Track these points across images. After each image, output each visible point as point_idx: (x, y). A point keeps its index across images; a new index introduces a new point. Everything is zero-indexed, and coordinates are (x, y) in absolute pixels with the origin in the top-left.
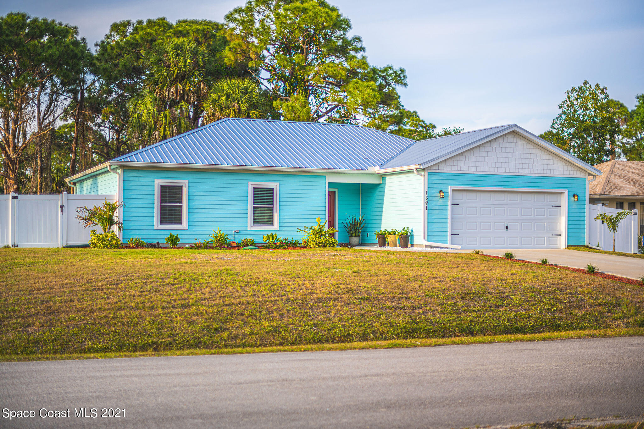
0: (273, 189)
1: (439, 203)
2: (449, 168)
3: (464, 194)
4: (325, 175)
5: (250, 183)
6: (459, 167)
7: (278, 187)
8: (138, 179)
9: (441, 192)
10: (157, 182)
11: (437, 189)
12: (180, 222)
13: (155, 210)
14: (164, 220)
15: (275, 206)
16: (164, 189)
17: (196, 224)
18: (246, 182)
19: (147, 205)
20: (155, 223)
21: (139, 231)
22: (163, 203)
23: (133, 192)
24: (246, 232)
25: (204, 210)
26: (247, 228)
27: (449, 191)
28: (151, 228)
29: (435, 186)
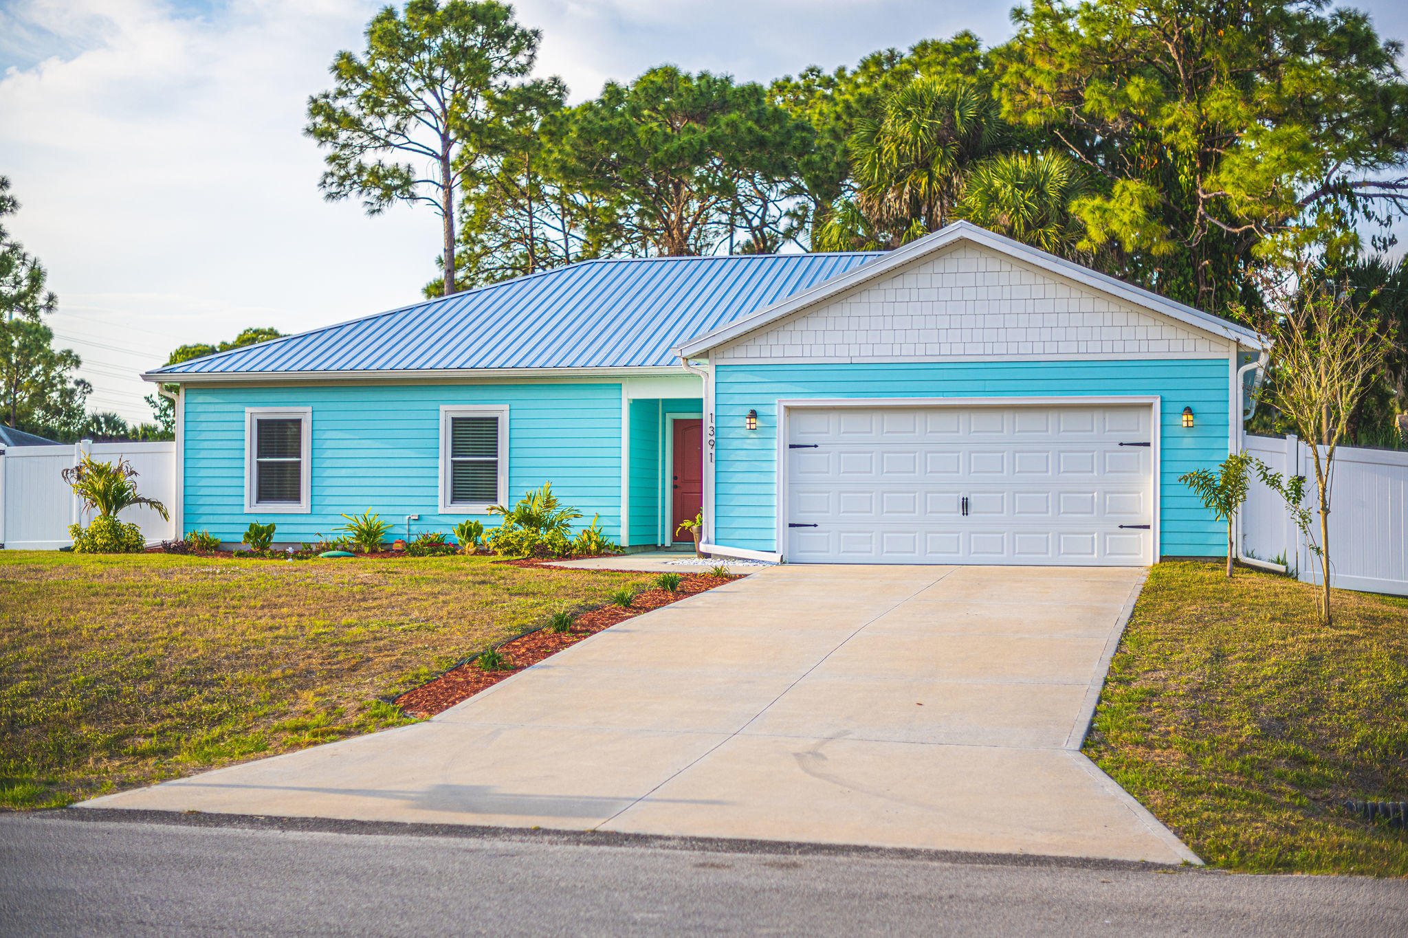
0: (497, 419)
1: (747, 444)
2: (777, 352)
3: (833, 418)
4: (618, 382)
5: (443, 408)
6: (807, 348)
7: (507, 414)
8: (212, 408)
9: (754, 414)
10: (251, 412)
11: (744, 407)
12: (296, 497)
13: (246, 473)
14: (264, 494)
15: (499, 459)
16: (265, 428)
17: (328, 501)
18: (432, 406)
19: (227, 461)
20: (246, 501)
21: (215, 517)
22: (265, 457)
23: (204, 436)
24: (434, 518)
25: (344, 470)
26: (437, 511)
27: (778, 412)
28: (237, 510)
29: (737, 400)
